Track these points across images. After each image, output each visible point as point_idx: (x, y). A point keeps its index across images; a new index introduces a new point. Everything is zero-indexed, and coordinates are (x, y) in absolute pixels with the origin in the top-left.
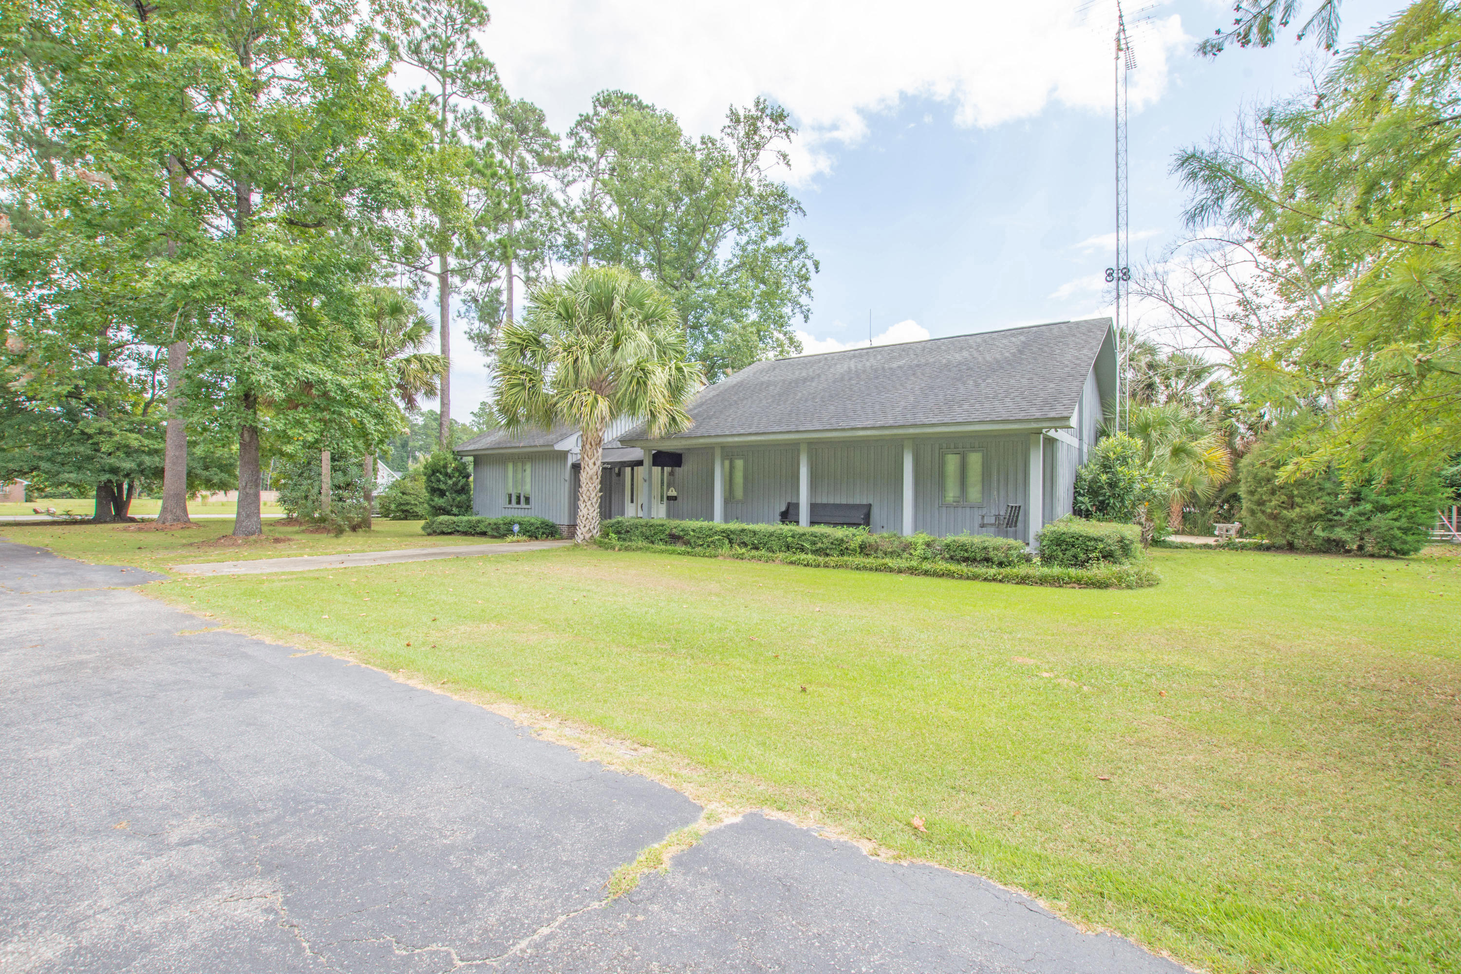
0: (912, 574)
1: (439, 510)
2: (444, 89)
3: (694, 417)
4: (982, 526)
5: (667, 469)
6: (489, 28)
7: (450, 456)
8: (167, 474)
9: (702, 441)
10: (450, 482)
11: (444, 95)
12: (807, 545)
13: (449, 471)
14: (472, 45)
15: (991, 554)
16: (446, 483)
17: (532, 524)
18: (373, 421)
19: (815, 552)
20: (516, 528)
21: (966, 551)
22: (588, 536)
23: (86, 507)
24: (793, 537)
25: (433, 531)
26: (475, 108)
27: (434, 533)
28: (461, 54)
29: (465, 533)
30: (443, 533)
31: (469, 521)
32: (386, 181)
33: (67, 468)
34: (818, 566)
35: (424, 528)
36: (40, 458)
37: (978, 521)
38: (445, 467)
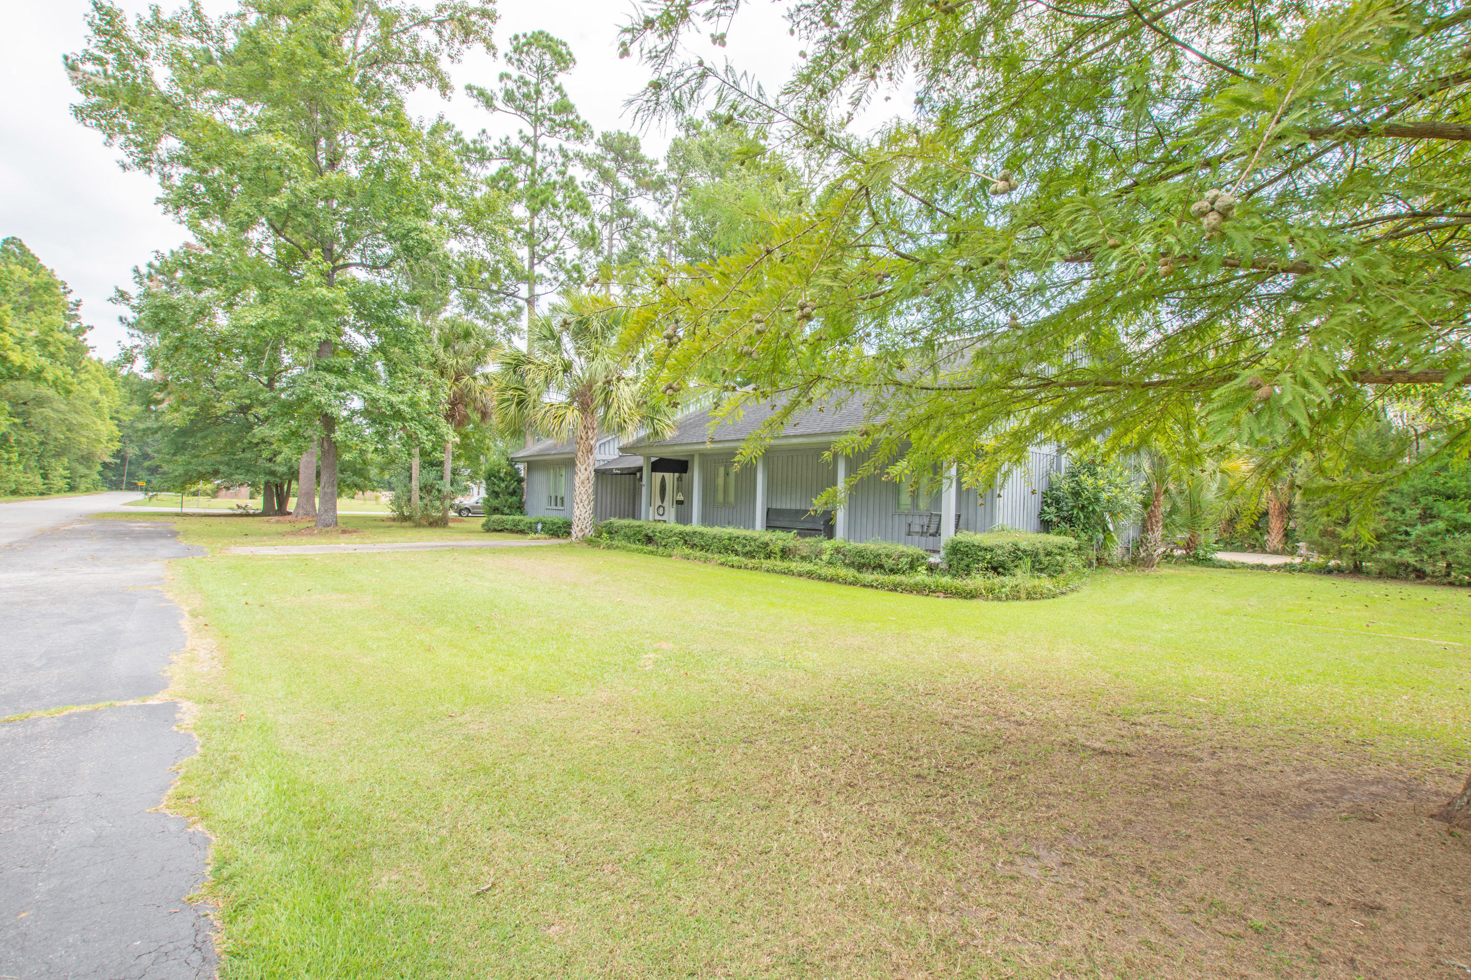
0: (809, 577)
1: (496, 510)
2: (536, 131)
3: (679, 428)
4: (909, 534)
5: (677, 475)
6: (575, 70)
7: (503, 462)
8: (301, 476)
9: (676, 448)
10: (503, 485)
11: (535, 136)
12: (739, 548)
13: (502, 475)
14: (558, 89)
15: (884, 560)
16: (499, 486)
17: (554, 524)
18: (425, 432)
19: (745, 554)
20: (540, 526)
21: (863, 557)
22: (580, 535)
23: (257, 504)
24: (730, 539)
25: (489, 529)
26: (560, 146)
27: (488, 530)
28: (548, 99)
29: (512, 531)
30: (495, 530)
31: (513, 520)
32: (415, 229)
33: (239, 471)
34: (740, 567)
35: (483, 525)
36: (221, 463)
37: (904, 530)
38: (499, 472)
